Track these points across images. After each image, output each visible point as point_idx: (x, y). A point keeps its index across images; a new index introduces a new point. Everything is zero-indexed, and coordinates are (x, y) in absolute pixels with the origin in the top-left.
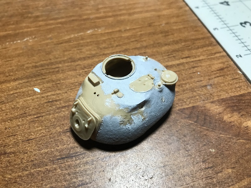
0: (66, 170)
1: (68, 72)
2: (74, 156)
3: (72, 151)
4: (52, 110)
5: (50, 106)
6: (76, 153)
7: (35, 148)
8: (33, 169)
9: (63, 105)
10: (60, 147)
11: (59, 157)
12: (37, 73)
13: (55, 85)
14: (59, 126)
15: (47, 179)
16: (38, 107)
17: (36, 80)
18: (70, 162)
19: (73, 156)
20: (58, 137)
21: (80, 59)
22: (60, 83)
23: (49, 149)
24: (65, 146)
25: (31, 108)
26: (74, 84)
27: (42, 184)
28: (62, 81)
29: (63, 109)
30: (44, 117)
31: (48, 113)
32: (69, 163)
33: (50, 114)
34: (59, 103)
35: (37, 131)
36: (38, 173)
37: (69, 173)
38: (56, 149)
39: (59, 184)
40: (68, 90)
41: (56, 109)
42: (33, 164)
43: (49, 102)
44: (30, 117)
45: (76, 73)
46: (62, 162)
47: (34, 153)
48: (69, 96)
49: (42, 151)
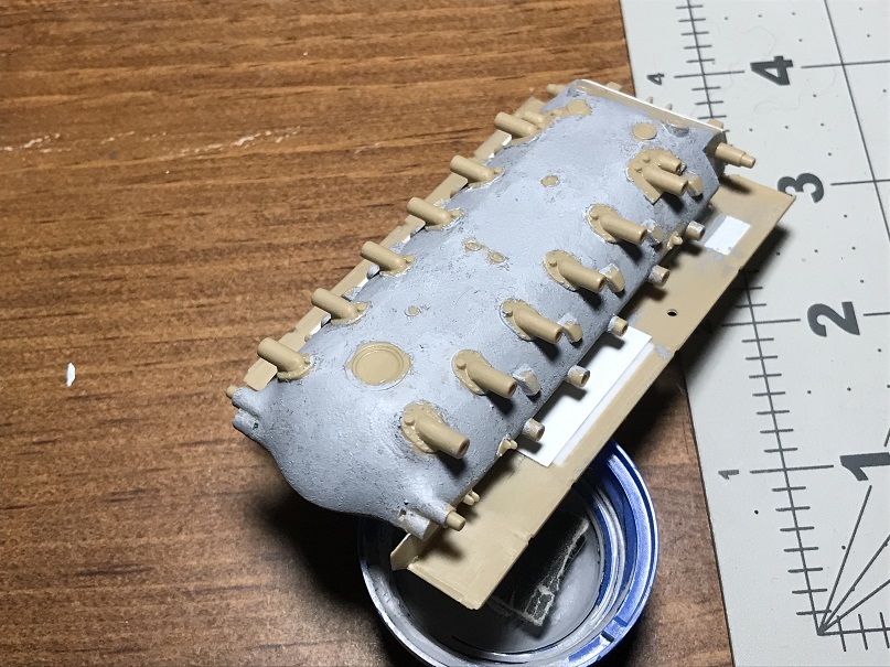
0: (95, 605)
1: (146, 299)
2: (121, 573)
3: (119, 559)
4: (83, 427)
5: (79, 414)
6: (127, 566)
7: (25, 533)
8: (15, 589)
9: (116, 414)
10: (89, 541)
11: (83, 569)
12: (54, 291)
13: (102, 343)
14: (95, 480)
15: (45, 620)
16: (45, 409)
17: (49, 316)
18: (107, 586)
19: (117, 573)
20: (89, 512)
21: (191, 255)
22: (118, 337)
23: (59, 543)
24: (101, 541)
25: (26, 411)
26: (157, 347)
27: (33, 629)
28: (125, 333)
29: (113, 430)
30: (58, 445)
31: (71, 433)
32: (104, 589)
33: (76, 439)
34: (105, 407)
35: (36, 485)
36: (26, 601)
37: (100, 615)
38: (79, 546)
39: (73, 638)
40: (137, 366)
41: (94, 424)
42: (18, 577)
43: (78, 398)
44: (21, 439)
45: (172, 307)
46: (88, 583)
47: (22, 546)
48: (135, 388)
49: (43, 544)
